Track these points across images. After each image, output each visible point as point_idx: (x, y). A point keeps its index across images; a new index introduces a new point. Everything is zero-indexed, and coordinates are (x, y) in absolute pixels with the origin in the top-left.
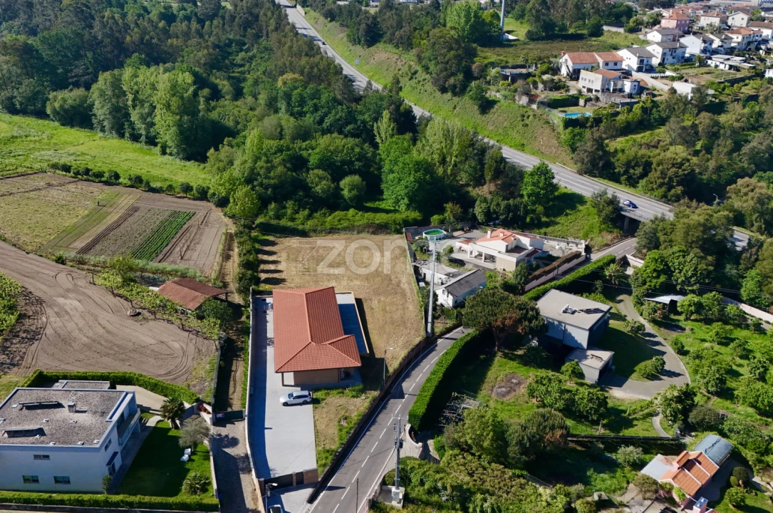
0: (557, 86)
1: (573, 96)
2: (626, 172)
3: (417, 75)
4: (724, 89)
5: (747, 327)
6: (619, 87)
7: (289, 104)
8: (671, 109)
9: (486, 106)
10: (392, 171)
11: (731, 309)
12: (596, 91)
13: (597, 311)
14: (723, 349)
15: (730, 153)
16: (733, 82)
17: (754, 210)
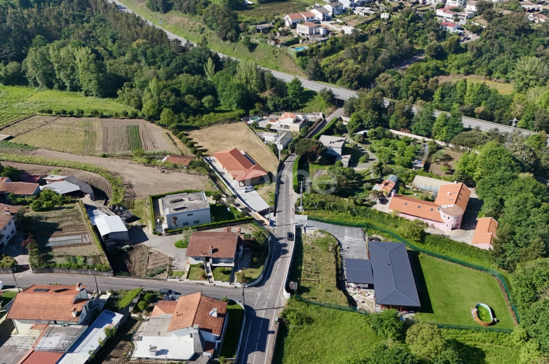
0: (286, 33)
1: (296, 39)
2: (331, 77)
3: (205, 31)
4: (365, 28)
5: (394, 138)
6: (317, 31)
7: (146, 58)
8: (344, 42)
9: (252, 47)
10: (223, 91)
11: (387, 132)
12: (307, 35)
13: (341, 140)
14: (387, 148)
15: (373, 62)
16: (368, 22)
17: (389, 89)
